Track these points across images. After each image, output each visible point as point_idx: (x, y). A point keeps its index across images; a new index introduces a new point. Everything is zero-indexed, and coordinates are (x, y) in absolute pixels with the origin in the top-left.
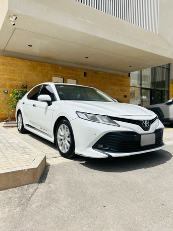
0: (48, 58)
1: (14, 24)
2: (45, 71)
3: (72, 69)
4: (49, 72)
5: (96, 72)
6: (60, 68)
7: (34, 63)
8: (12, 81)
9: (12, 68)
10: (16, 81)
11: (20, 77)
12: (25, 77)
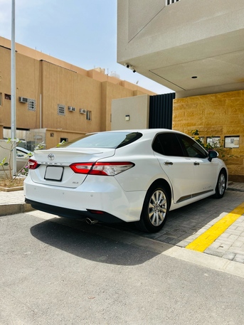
2: (238, 102)
8: (190, 126)
9: (191, 109)
10: (195, 125)
11: (201, 118)
12: (206, 118)
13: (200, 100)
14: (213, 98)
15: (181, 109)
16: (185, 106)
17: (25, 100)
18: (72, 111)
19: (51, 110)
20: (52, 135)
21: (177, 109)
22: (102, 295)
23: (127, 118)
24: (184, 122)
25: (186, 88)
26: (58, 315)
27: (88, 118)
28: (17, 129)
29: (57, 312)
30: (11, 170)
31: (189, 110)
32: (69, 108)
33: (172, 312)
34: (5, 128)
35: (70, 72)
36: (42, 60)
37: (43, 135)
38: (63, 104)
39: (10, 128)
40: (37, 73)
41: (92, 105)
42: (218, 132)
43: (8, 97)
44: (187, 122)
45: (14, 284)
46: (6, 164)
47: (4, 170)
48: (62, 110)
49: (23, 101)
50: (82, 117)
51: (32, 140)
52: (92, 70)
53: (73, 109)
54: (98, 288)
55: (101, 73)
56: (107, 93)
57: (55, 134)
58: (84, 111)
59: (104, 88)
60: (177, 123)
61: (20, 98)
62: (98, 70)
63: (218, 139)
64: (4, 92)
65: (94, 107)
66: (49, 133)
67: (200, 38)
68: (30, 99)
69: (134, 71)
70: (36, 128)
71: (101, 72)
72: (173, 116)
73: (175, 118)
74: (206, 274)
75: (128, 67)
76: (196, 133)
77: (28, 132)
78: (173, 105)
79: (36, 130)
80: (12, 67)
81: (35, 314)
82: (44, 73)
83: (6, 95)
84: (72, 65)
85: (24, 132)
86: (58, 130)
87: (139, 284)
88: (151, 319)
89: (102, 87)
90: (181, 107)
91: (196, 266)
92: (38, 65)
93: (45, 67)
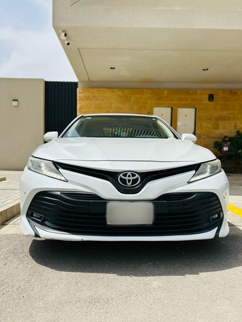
0: (147, 81)
1: (68, 44)
2: (142, 100)
3: (187, 91)
4: (149, 102)
5: (233, 92)
6: (166, 93)
7: (126, 92)
9: (98, 102)
13: (108, 93)
14: (120, 93)
15: (87, 99)
16: (91, 97)
21: (83, 100)
23: (15, 103)
75: (65, 36)
78: (78, 95)
90: (87, 98)
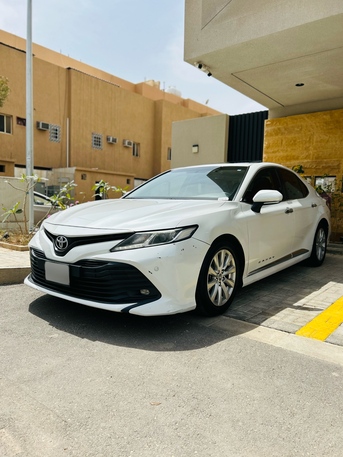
8: (290, 160)
9: (293, 135)
10: (297, 159)
11: (307, 149)
12: (315, 148)
13: (307, 121)
14: (327, 117)
15: (277, 134)
16: (283, 130)
17: (46, 126)
18: (112, 143)
19: (82, 141)
20: (83, 177)
21: (271, 135)
22: (171, 400)
23: (195, 149)
24: (281, 154)
25: (285, 102)
26: (104, 428)
27: (136, 154)
28: (35, 168)
29: (103, 425)
30: (26, 221)
31: (290, 137)
32: (108, 139)
33: (288, 429)
34: (17, 166)
35: (110, 86)
36: (69, 68)
37: (71, 176)
38: (100, 133)
39: (24, 167)
40: (63, 87)
41: (142, 135)
42: (333, 168)
43: (22, 121)
44: (285, 154)
45: (34, 380)
46: (19, 211)
47: (17, 221)
48: (97, 142)
49: (42, 128)
50: (126, 152)
51: (55, 184)
52: (142, 84)
53: (114, 140)
54: (165, 390)
55: (155, 87)
56: (163, 116)
57: (88, 176)
58: (129, 143)
59: (159, 109)
60: (271, 155)
61: (38, 124)
62: (150, 84)
63: (333, 179)
64: (15, 114)
65: (144, 138)
66: (79, 175)
67: (315, 19)
68: (53, 124)
69: (210, 75)
70: (61, 166)
71: (155, 85)
72: (264, 145)
73: (268, 148)
74: (334, 374)
75: (200, 67)
76: (300, 171)
77: (49, 172)
78: (265, 129)
79: (61, 170)
80: (27, 72)
81: (67, 425)
82: (73, 87)
83: (19, 119)
84: (112, 77)
85: (44, 172)
86: (93, 169)
87: (229, 385)
88: (255, 440)
89: (156, 109)
90: (277, 132)
91: (317, 361)
92: (63, 76)
93: (73, 78)
